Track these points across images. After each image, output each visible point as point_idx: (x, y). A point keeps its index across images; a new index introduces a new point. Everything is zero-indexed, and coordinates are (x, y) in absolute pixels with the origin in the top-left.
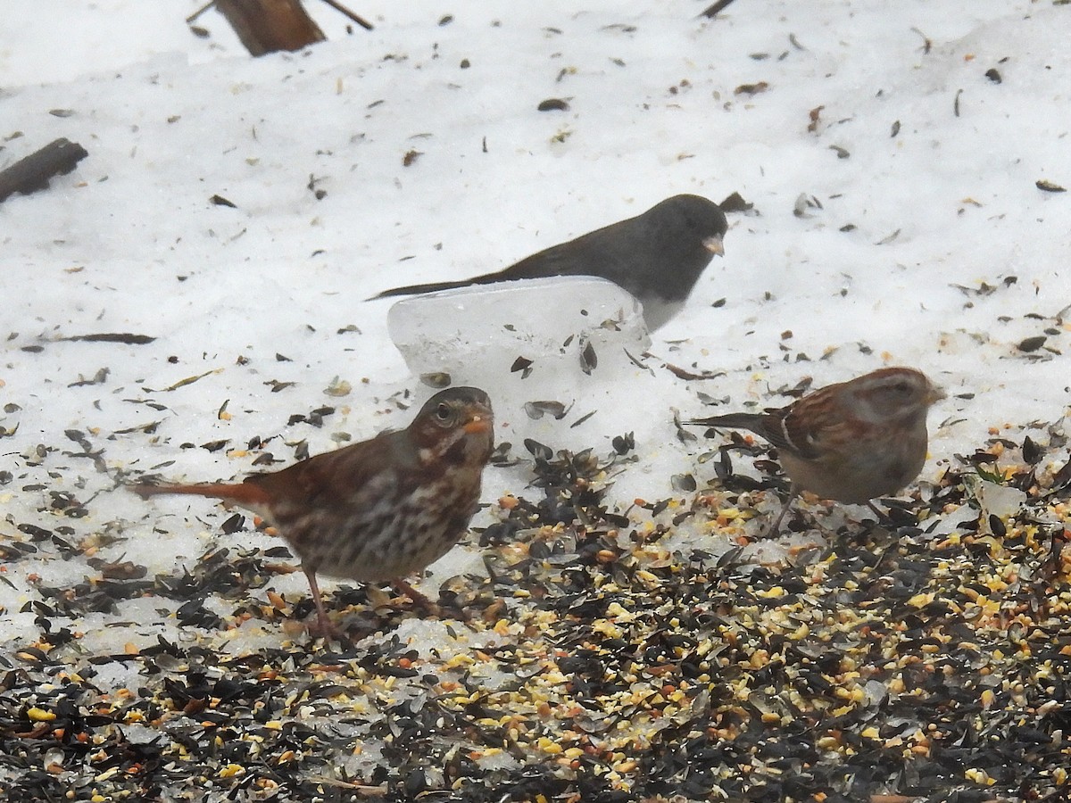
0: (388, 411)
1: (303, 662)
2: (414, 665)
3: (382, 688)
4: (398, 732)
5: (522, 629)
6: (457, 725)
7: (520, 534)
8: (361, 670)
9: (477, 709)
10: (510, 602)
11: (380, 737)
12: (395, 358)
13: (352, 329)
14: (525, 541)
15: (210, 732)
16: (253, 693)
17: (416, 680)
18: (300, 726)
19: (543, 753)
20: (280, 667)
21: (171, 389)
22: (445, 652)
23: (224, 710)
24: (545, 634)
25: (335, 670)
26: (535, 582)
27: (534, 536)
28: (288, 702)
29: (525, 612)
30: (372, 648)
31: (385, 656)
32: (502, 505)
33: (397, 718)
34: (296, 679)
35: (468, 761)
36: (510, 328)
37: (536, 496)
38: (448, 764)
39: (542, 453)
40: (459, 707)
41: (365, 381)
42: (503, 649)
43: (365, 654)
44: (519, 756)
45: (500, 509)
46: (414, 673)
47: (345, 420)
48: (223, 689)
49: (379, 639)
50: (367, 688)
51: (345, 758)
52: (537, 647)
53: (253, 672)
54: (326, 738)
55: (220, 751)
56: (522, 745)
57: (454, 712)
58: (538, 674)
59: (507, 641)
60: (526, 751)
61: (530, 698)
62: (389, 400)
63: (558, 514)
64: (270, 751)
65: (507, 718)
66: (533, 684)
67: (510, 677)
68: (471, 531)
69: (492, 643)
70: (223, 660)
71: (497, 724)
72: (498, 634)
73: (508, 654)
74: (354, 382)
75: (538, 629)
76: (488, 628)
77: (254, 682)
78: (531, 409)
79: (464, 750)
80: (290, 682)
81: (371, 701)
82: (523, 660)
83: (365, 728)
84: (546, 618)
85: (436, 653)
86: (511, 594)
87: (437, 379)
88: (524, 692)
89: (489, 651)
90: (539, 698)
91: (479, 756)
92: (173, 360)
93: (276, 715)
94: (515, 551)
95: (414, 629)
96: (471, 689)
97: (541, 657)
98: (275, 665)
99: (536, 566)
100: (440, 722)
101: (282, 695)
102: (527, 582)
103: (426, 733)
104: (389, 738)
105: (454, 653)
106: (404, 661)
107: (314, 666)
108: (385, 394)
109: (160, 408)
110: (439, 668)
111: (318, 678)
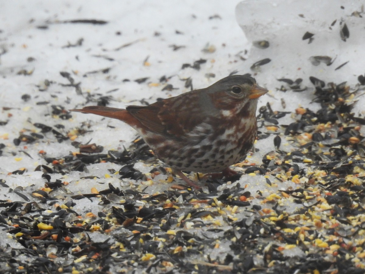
0: (236, 61)
1: (188, 198)
2: (248, 200)
3: (231, 212)
4: (239, 236)
5: (307, 180)
6: (271, 232)
7: (307, 128)
8: (219, 203)
9: (282, 224)
10: (301, 165)
11: (229, 238)
12: (239, 32)
13: (217, 16)
14: (310, 132)
15: (136, 236)
16: (160, 215)
17: (249, 208)
18: (185, 233)
19: (318, 247)
20: (175, 200)
21: (118, 49)
22: (265, 192)
23: (144, 224)
24: (319, 183)
25: (206, 202)
26: (315, 154)
27: (314, 129)
28: (179, 220)
29: (309, 171)
30: (226, 190)
31: (232, 195)
32: (297, 112)
33: (238, 228)
34: (184, 207)
35: (277, 252)
36: (302, 16)
37: (316, 108)
38: (266, 254)
39: (319, 84)
40: (272, 223)
41: (224, 45)
42: (297, 191)
43: (222, 193)
44: (305, 249)
45: (296, 115)
46: (248, 204)
47: (212, 66)
48: (144, 213)
49: (229, 185)
50: (223, 212)
51: (210, 250)
52: (315, 190)
53: (161, 204)
54: (199, 239)
55: (142, 246)
56: (306, 243)
57: (269, 225)
58: (316, 205)
59: (298, 187)
60: (309, 246)
61: (311, 217)
62: (237, 55)
63: (328, 117)
64: (169, 246)
65: (298, 228)
66: (313, 210)
67: (300, 206)
68: (280, 127)
69: (291, 188)
70: (144, 197)
71: (293, 232)
72: (294, 183)
73: (299, 194)
74: (218, 45)
75: (316, 180)
76: (288, 179)
77: (161, 209)
78: (313, 60)
79: (274, 246)
80: (181, 209)
81: (224, 219)
82: (307, 197)
83: (221, 234)
84: (320, 174)
85: (260, 193)
86: (302, 161)
87: (263, 44)
88: (308, 214)
89: (289, 192)
90: (316, 218)
91: (283, 249)
92: (119, 33)
93: (173, 227)
94: (305, 138)
95: (248, 180)
96: (279, 213)
97: (317, 196)
98: (173, 200)
99: (315, 146)
100: (262, 231)
101: (176, 216)
102: (311, 155)
103: (254, 237)
104: (234, 239)
105: (270, 193)
106: (242, 198)
107: (194, 200)
108: (234, 52)
109: (111, 60)
110: (262, 201)
111: (196, 207)
